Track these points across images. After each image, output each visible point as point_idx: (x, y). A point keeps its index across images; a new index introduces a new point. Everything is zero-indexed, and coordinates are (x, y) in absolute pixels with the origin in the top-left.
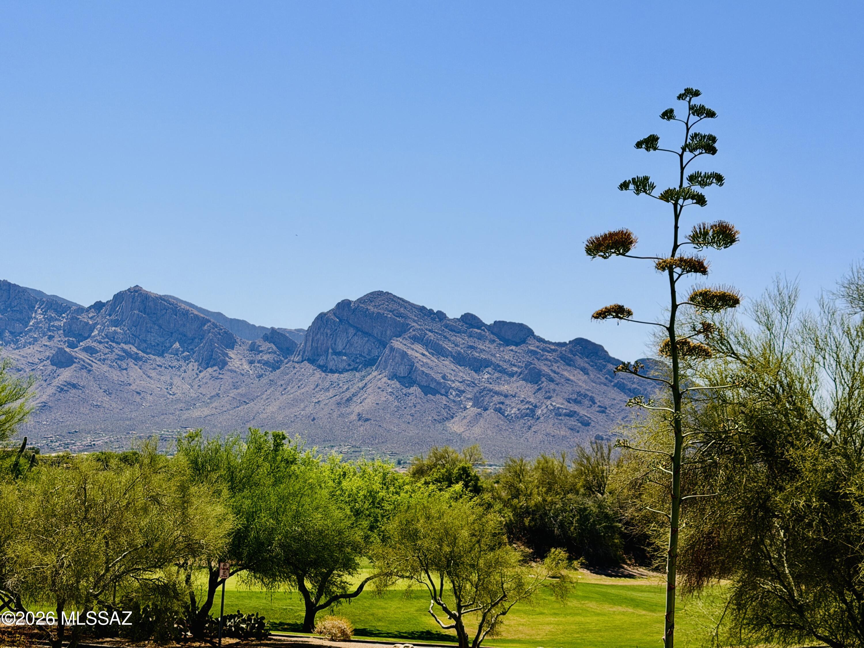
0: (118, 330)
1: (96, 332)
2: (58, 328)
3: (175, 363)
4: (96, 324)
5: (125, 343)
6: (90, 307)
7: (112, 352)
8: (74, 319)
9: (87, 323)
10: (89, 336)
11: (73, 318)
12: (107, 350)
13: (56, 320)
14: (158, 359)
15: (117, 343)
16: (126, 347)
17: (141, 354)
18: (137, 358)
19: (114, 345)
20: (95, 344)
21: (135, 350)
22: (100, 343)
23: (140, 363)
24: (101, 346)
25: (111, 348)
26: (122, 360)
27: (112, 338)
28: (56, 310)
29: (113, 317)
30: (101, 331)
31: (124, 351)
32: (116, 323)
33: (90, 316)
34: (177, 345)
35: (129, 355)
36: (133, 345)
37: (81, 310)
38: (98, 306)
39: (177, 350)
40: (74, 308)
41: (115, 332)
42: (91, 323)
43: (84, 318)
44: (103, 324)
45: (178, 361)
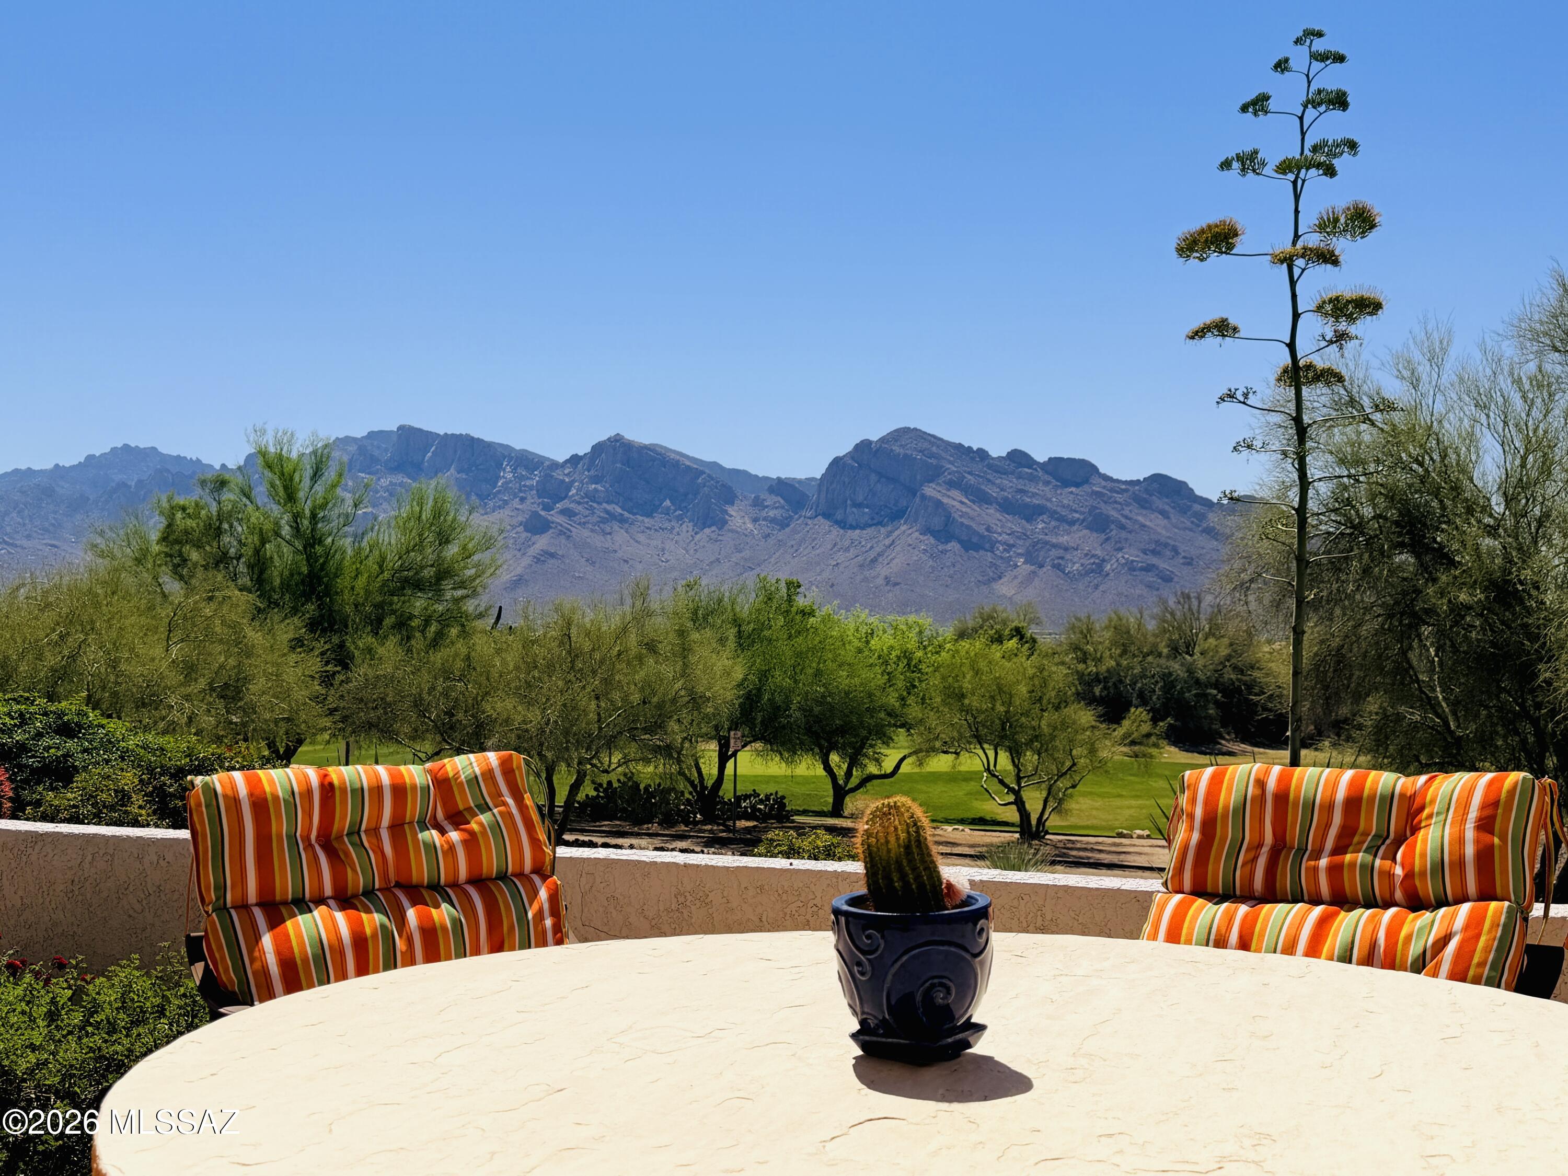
0: (599, 487)
1: (573, 491)
2: (531, 488)
3: (667, 525)
4: (573, 482)
5: (607, 502)
6: (567, 461)
7: (593, 513)
8: (547, 477)
9: (563, 481)
10: (566, 497)
11: (547, 475)
12: (588, 512)
13: (528, 478)
14: (646, 520)
15: (599, 503)
16: (609, 507)
17: (626, 514)
18: (622, 520)
19: (595, 505)
20: (572, 505)
21: (620, 510)
22: (579, 503)
23: (626, 525)
24: (580, 508)
25: (592, 509)
26: (604, 523)
27: (592, 497)
28: (526, 468)
29: (592, 472)
30: (579, 490)
31: (607, 512)
32: (596, 480)
33: (566, 471)
34: (668, 503)
35: (612, 516)
36: (617, 504)
37: (555, 465)
38: (575, 460)
39: (668, 508)
40: (547, 463)
41: (596, 490)
42: (567, 480)
43: (558, 474)
44: (582, 482)
45: (670, 521)
